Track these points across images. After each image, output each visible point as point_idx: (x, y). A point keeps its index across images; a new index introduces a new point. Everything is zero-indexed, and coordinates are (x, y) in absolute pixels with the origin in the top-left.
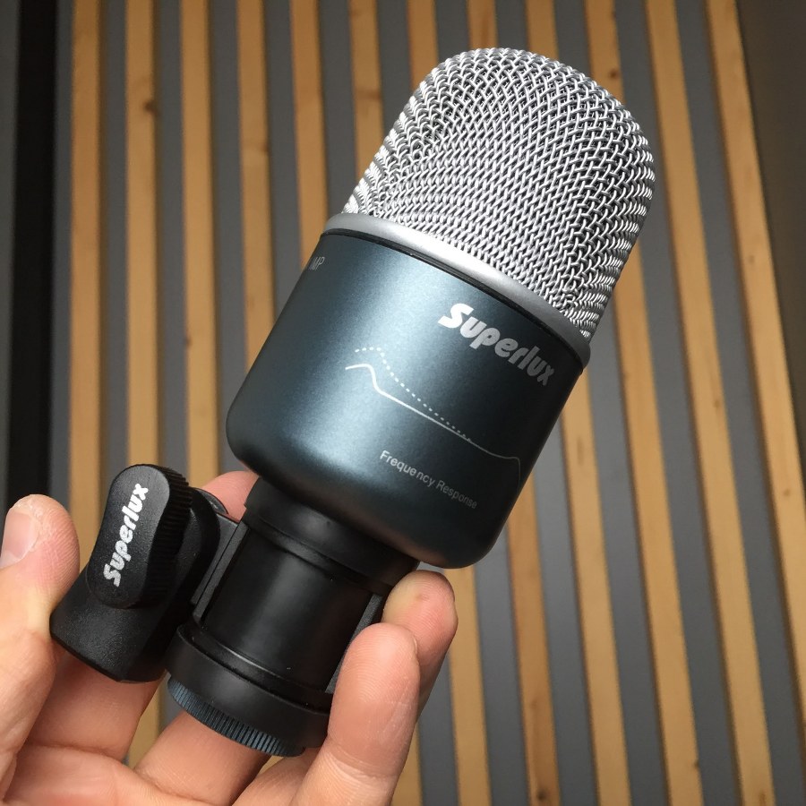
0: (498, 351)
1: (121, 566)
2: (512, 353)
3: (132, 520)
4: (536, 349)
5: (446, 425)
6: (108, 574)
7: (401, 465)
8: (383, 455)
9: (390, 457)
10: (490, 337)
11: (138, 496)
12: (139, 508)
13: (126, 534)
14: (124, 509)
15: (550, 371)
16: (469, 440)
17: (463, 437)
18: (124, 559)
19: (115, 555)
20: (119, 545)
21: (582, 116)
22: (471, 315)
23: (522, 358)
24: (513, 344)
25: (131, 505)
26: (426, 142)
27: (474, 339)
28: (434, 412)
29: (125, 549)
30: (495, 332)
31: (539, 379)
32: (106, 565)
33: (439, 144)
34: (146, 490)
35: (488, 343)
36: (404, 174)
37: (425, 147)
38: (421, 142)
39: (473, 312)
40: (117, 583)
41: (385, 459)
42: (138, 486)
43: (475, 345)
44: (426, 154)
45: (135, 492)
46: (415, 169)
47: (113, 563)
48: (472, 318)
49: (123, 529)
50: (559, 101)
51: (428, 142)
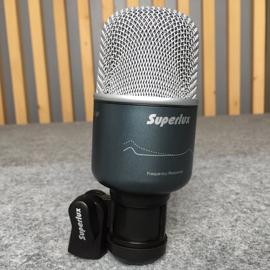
0: (170, 123)
1: (83, 234)
2: (174, 121)
3: (80, 220)
4: (182, 115)
5: (164, 155)
6: (81, 238)
7: (155, 174)
8: (148, 173)
9: (150, 173)
10: (165, 120)
11: (78, 212)
12: (80, 215)
13: (80, 225)
14: (76, 218)
15: (189, 118)
16: (172, 155)
17: (170, 155)
18: (83, 232)
19: (80, 232)
20: (80, 228)
21: (165, 27)
22: (156, 116)
23: (178, 121)
24: (174, 118)
25: (78, 216)
26: (115, 59)
27: (160, 124)
28: (158, 153)
29: (82, 229)
30: (166, 118)
31: (186, 123)
32: (79, 236)
33: (119, 59)
34: (80, 209)
35: (165, 122)
36: (113, 74)
37: (115, 61)
38: (113, 60)
39: (156, 115)
40: (85, 239)
41: (149, 174)
42: (77, 209)
43: (162, 126)
44: (117, 64)
45: (77, 211)
46: (115, 71)
47: (81, 234)
48: (157, 117)
49: (79, 223)
50: (154, 26)
51: (116, 59)
